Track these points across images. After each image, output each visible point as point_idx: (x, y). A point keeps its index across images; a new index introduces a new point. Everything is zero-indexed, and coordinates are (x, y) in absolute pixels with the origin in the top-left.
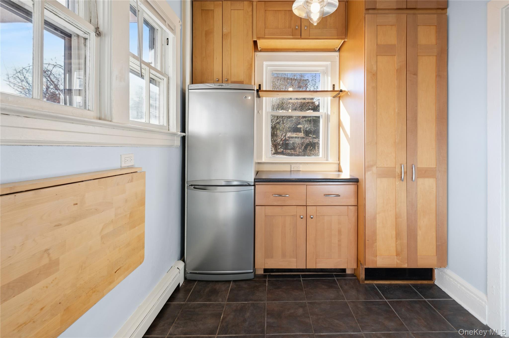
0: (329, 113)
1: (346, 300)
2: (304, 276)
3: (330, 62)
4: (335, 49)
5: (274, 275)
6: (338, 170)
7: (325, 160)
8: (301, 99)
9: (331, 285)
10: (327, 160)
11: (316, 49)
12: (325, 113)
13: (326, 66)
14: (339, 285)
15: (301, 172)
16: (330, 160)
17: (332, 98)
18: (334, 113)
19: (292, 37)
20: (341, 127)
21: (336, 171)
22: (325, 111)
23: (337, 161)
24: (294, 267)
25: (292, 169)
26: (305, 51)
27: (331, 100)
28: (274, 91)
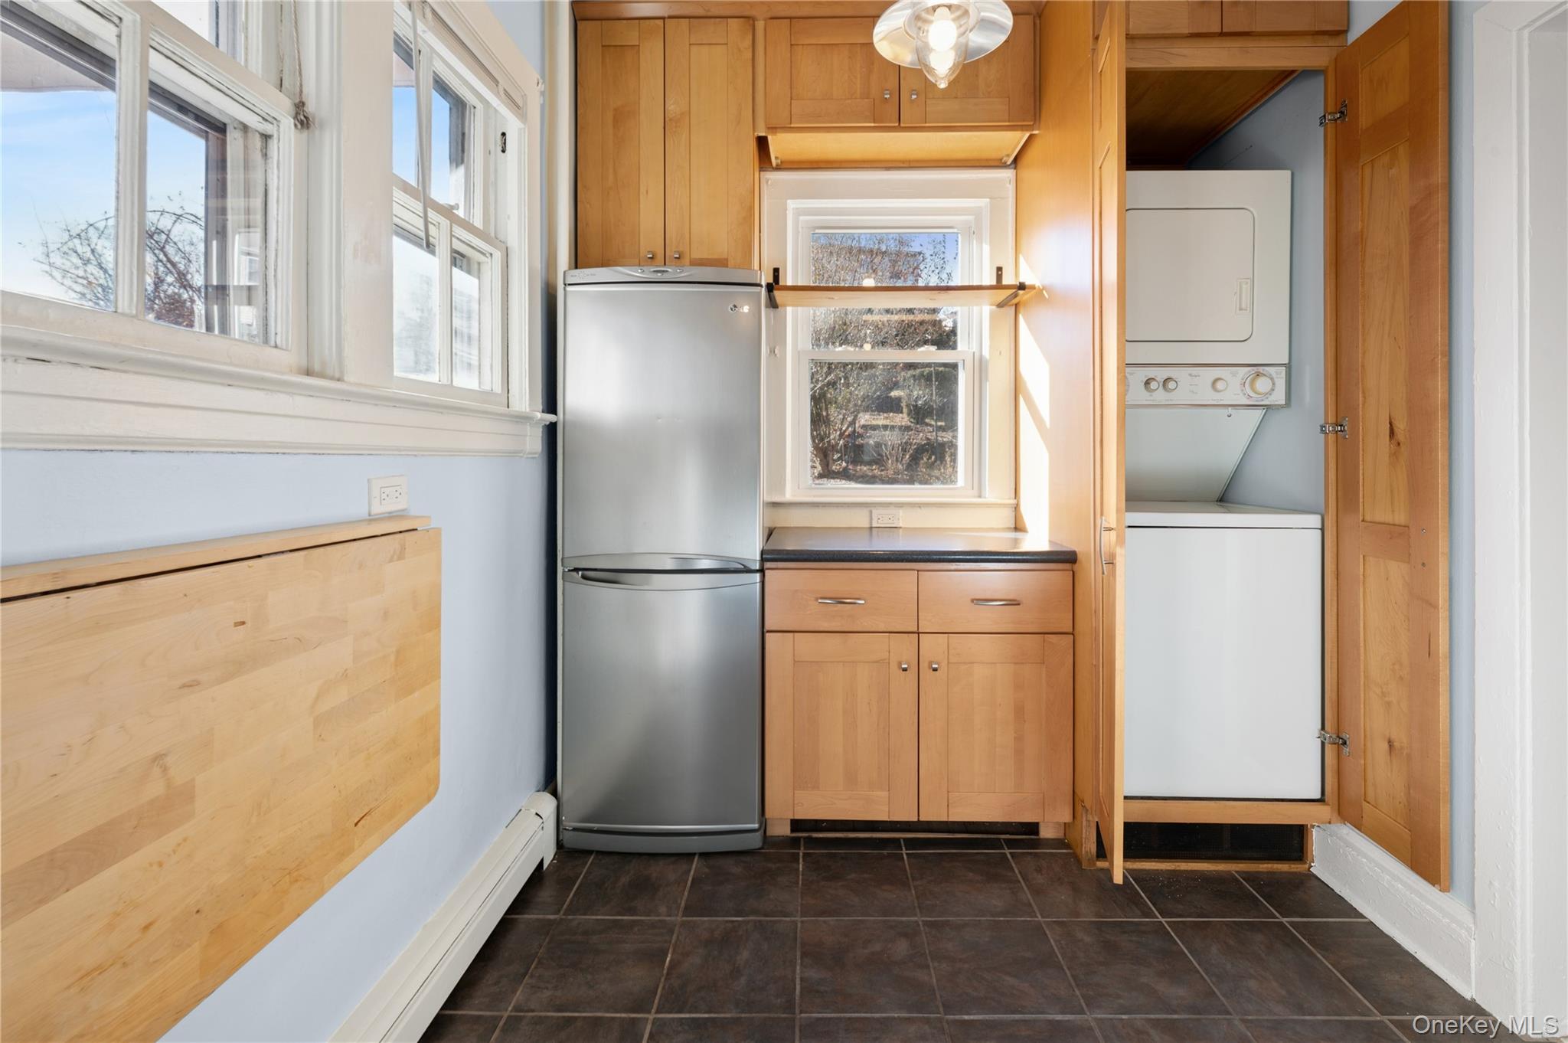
0: (986, 353)
1: (1040, 918)
2: (911, 843)
3: (988, 200)
4: (1003, 161)
5: (820, 838)
6: (1013, 526)
7: (974, 497)
8: (900, 311)
9: (995, 872)
10: (980, 497)
11: (946, 161)
12: (974, 353)
13: (977, 213)
14: (1017, 871)
15: (901, 530)
16: (990, 496)
17: (994, 307)
18: (1000, 353)
19: (872, 125)
20: (1020, 396)
21: (1009, 529)
22: (975, 348)
23: (1010, 499)
24: (881, 815)
25: (873, 522)
26: (912, 165)
27: (992, 316)
28: (821, 287)
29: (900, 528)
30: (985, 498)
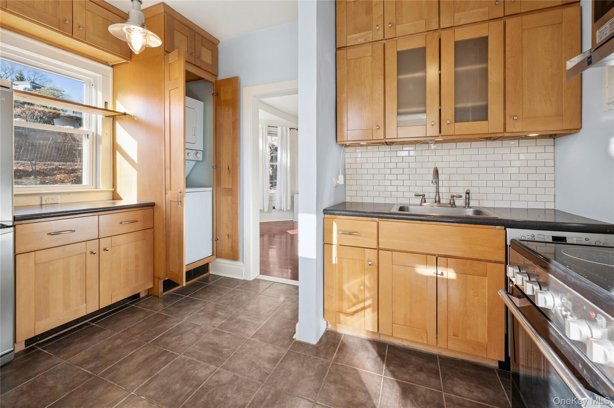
0: (100, 132)
1: (156, 312)
3: (101, 75)
4: (108, 63)
5: (44, 341)
6: (112, 199)
7: (94, 188)
8: (51, 108)
9: (134, 311)
10: (96, 188)
11: (82, 53)
12: (93, 132)
13: (95, 78)
14: (140, 308)
15: (59, 204)
16: (102, 187)
17: (104, 117)
18: (107, 134)
20: (117, 152)
21: (110, 200)
22: (93, 130)
23: (111, 188)
24: (83, 313)
25: (43, 202)
27: (103, 119)
29: (58, 203)
30: (100, 189)
